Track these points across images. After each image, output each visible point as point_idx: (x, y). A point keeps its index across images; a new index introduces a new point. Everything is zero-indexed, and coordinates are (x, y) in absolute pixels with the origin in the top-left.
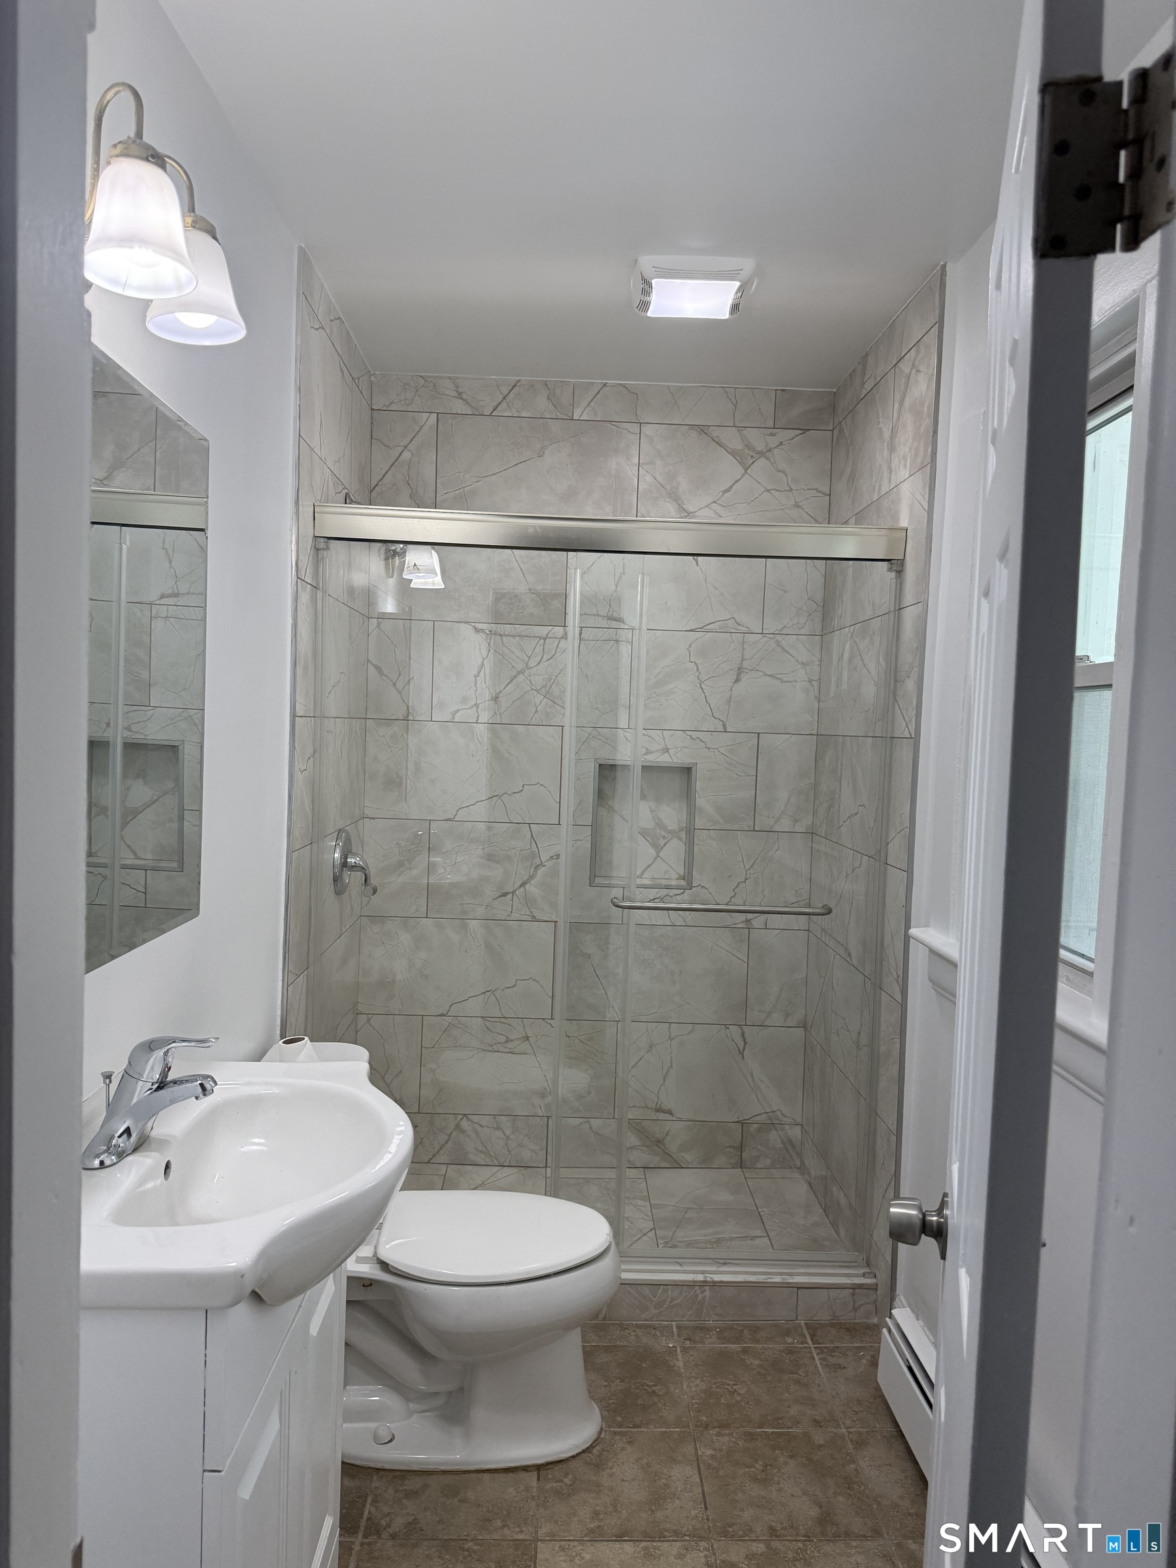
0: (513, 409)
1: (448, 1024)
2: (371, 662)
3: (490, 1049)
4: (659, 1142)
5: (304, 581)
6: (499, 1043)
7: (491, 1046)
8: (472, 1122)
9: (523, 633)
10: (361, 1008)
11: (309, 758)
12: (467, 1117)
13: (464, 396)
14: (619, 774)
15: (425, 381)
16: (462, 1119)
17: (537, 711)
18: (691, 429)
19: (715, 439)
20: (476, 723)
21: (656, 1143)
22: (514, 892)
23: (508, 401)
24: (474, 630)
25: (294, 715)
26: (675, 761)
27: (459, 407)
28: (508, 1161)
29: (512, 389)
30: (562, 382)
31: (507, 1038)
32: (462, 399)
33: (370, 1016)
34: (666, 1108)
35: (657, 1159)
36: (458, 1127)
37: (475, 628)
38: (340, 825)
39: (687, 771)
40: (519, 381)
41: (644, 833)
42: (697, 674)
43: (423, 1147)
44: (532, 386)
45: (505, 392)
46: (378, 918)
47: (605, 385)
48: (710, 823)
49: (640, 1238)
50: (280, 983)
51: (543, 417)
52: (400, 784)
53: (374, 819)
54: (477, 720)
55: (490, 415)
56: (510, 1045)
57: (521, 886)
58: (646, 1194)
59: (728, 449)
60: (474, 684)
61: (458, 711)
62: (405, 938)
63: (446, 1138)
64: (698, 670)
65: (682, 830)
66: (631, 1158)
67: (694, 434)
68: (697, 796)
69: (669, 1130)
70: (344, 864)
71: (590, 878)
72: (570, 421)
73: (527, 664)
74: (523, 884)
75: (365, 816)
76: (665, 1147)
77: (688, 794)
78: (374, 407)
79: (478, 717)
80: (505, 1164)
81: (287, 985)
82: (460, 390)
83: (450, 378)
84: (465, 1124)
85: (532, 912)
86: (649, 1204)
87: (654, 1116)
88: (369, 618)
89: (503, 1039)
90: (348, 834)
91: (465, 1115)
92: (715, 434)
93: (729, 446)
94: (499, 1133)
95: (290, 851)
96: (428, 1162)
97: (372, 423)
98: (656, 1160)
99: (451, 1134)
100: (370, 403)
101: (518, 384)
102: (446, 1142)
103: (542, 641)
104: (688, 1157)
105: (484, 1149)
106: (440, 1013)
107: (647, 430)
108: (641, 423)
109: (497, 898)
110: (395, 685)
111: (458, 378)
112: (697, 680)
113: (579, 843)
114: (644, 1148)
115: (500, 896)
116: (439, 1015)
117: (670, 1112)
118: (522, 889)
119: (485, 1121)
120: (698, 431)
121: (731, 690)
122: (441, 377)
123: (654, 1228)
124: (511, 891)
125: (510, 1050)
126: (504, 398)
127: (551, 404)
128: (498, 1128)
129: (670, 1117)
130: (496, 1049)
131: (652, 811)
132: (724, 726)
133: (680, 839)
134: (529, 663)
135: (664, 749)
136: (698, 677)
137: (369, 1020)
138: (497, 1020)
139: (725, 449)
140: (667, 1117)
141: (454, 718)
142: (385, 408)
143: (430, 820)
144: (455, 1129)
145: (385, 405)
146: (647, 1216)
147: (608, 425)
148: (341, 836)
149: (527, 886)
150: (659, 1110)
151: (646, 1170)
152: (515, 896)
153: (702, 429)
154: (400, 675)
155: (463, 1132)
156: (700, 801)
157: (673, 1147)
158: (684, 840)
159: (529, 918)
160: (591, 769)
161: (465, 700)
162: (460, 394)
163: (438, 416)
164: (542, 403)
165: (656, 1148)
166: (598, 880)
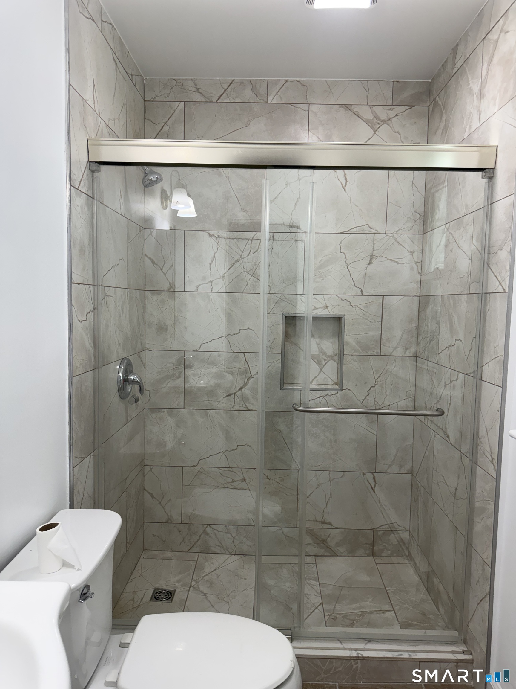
0: (230, 98)
1: (197, 471)
2: (148, 257)
3: (223, 486)
4: (324, 541)
5: (78, 189)
6: (228, 483)
7: (223, 484)
8: (213, 529)
9: (238, 237)
10: (146, 462)
11: (89, 313)
12: (210, 526)
13: (200, 90)
14: (298, 323)
15: (177, 82)
16: (207, 527)
17: (247, 285)
18: (340, 107)
19: (355, 113)
20: (211, 292)
21: (322, 542)
22: (235, 393)
23: (227, 92)
24: (208, 236)
25: (71, 283)
26: (331, 314)
27: (197, 97)
28: (234, 551)
29: (230, 85)
30: (260, 80)
31: (233, 480)
32: (199, 92)
33: (152, 467)
34: (328, 522)
35: (323, 550)
36: (204, 531)
37: (209, 234)
38: (125, 355)
39: (339, 320)
40: (234, 80)
41: (313, 357)
42: (345, 260)
43: (185, 543)
44: (242, 83)
45: (226, 88)
46: (155, 409)
47: (287, 81)
48: (353, 351)
49: (314, 611)
50: (68, 466)
51: (249, 102)
52: (166, 329)
53: (151, 350)
54: (211, 291)
55: (217, 102)
56: (234, 484)
57: (239, 390)
58: (317, 576)
59: (364, 119)
60: (209, 269)
61: (200, 285)
62: (171, 421)
63: (198, 538)
64: (345, 257)
65: (336, 355)
66: (307, 550)
67: (342, 110)
68: (345, 335)
69: (330, 534)
70: (126, 380)
71: (280, 385)
72: (265, 104)
73: (241, 256)
74: (241, 389)
75: (146, 349)
76: (327, 543)
77: (339, 332)
78: (146, 99)
79: (212, 289)
80: (233, 553)
81: (72, 467)
82: (198, 87)
83: (192, 79)
84: (208, 530)
85: (246, 405)
86: (318, 583)
87: (321, 526)
88: (145, 229)
89: (230, 480)
90: (129, 361)
91: (209, 525)
92: (355, 110)
93: (364, 117)
94: (229, 536)
95: (72, 376)
96: (188, 552)
97: (145, 109)
98: (322, 552)
99: (200, 535)
100: (143, 97)
101: (233, 82)
102: (198, 540)
103: (250, 241)
104: (341, 550)
105: (220, 545)
106: (193, 465)
107: (313, 108)
108: (309, 104)
109: (225, 397)
110: (162, 270)
111: (196, 80)
112: (345, 263)
113: (273, 364)
114: (315, 545)
115: (227, 396)
116: (192, 466)
117: (330, 524)
118: (240, 391)
119: (220, 528)
120: (345, 108)
121: (366, 269)
122: (186, 79)
123: (322, 603)
124: (233, 392)
125: (234, 487)
126: (225, 91)
127: (254, 94)
128: (228, 533)
129: (330, 527)
130: (226, 486)
131: (318, 344)
132: (362, 291)
133: (335, 361)
134: (242, 255)
135: (324, 306)
136: (346, 262)
137: (151, 469)
138: (227, 469)
139: (362, 119)
140: (328, 526)
141: (197, 290)
142: (152, 100)
143: (185, 351)
144: (203, 533)
145: (152, 98)
146: (318, 593)
147: (289, 106)
148: (124, 363)
149: (243, 390)
150: (323, 522)
151: (316, 557)
152: (236, 395)
153: (347, 107)
154: (165, 264)
155: (208, 534)
156: (347, 338)
157: (332, 544)
158: (337, 361)
159: (244, 409)
160: (280, 318)
161: (204, 278)
162: (198, 89)
163: (184, 103)
164: (248, 94)
165: (322, 545)
166: (286, 386)
